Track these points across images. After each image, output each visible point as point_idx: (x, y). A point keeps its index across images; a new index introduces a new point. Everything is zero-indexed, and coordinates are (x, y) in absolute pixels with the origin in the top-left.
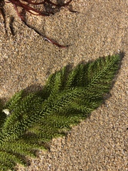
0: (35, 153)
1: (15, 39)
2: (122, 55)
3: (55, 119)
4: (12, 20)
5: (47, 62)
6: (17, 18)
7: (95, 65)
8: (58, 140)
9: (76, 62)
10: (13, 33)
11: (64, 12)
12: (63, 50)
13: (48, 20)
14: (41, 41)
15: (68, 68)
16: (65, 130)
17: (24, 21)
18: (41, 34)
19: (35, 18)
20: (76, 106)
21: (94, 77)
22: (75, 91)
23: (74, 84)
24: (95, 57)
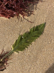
0: (29, 46)
1: (22, 22)
2: (45, 23)
3: (32, 38)
4: (21, 18)
5: (29, 26)
6: (22, 17)
7: (40, 26)
8: (33, 42)
9: (36, 26)
10: (22, 21)
11: (32, 15)
12: (33, 23)
13: (29, 17)
14: (28, 22)
15: (34, 27)
16: (35, 40)
17: (24, 18)
18: (28, 20)
19: (26, 17)
20: (36, 35)
21: (40, 28)
22: (36, 32)
23: (36, 30)
24: (39, 24)
